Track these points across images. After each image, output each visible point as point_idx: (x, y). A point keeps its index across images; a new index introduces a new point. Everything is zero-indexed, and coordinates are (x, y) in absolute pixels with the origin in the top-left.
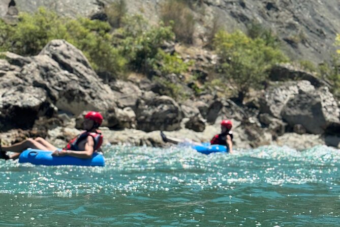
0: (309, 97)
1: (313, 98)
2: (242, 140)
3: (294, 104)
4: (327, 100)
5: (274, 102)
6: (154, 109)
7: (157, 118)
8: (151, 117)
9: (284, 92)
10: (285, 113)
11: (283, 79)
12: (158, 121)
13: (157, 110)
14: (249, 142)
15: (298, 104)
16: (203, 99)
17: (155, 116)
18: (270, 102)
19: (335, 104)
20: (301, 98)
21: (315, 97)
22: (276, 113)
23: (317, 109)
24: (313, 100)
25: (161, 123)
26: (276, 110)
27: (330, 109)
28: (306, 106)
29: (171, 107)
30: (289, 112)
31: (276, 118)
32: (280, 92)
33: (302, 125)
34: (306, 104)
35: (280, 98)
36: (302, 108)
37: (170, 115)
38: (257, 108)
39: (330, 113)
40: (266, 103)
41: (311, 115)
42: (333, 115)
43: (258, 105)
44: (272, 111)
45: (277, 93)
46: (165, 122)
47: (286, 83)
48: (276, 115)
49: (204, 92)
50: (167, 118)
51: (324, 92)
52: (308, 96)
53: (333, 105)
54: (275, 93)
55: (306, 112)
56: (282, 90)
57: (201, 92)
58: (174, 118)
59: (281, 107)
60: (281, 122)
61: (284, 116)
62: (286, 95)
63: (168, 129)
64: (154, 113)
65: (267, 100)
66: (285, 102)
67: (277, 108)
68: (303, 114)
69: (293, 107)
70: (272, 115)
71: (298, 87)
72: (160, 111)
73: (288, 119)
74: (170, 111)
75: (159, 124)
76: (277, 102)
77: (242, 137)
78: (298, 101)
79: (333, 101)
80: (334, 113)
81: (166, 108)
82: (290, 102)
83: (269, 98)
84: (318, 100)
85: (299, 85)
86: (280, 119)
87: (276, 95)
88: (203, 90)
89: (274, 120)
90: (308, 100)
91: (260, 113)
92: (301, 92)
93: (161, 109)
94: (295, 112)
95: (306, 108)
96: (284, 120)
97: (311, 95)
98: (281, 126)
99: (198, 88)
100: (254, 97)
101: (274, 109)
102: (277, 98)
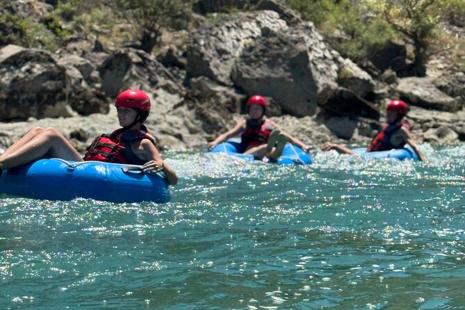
0: (283, 42)
1: (293, 45)
2: (192, 132)
3: (257, 56)
4: (313, 47)
5: (215, 53)
6: (12, 71)
7: (22, 92)
8: (8, 90)
9: (233, 33)
10: (240, 74)
11: (224, 8)
12: (24, 96)
13: (20, 73)
14: (206, 135)
15: (264, 56)
16: (75, 49)
17: (18, 87)
18: (209, 53)
19: (327, 54)
20: (267, 44)
21: (296, 42)
22: (222, 75)
23: (300, 65)
24: (292, 48)
25: (31, 102)
26: (222, 70)
27: (321, 66)
28: (280, 60)
29: (51, 68)
30: (248, 72)
31: (223, 84)
32: (226, 33)
33: (273, 97)
34: (279, 56)
35: (228, 46)
36: (272, 64)
37: (50, 85)
38: (181, 66)
39: (322, 73)
40: (202, 55)
41: (290, 77)
42: (328, 76)
43: (183, 61)
44: (215, 71)
45: (220, 36)
46: (39, 98)
47: (234, 16)
48: (222, 79)
49: (74, 36)
50: (44, 90)
51: (308, 31)
52: (281, 41)
53: (325, 57)
54: (216, 35)
55: (280, 72)
56: (229, 29)
57: (69, 37)
58: (59, 90)
59: (231, 63)
60: (232, 92)
61: (237, 82)
62: (238, 40)
63: (46, 112)
64: (15, 81)
65: (203, 49)
66: (237, 54)
67: (222, 65)
68: (273, 75)
69: (255, 62)
70: (213, 78)
71: (258, 23)
72: (26, 77)
73: (245, 87)
74: (50, 76)
75: (27, 104)
76: (221, 52)
77: (192, 125)
78: (263, 51)
79: (324, 50)
80: (328, 73)
81: (38, 69)
82: (247, 54)
83: (207, 46)
84: (301, 47)
85: (258, 19)
86: (230, 87)
87: (220, 40)
88: (71, 32)
89: (219, 89)
90: (281, 49)
91: (189, 76)
92: (266, 32)
93: (29, 71)
94: (259, 72)
95: (280, 65)
96: (239, 89)
97: (288, 38)
98: (234, 100)
99: (60, 28)
100: (170, 43)
101: (217, 67)
102: (222, 46)
